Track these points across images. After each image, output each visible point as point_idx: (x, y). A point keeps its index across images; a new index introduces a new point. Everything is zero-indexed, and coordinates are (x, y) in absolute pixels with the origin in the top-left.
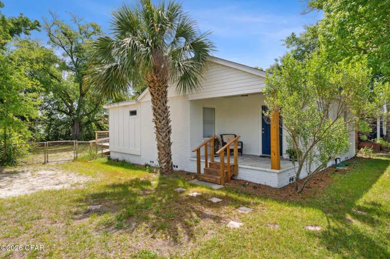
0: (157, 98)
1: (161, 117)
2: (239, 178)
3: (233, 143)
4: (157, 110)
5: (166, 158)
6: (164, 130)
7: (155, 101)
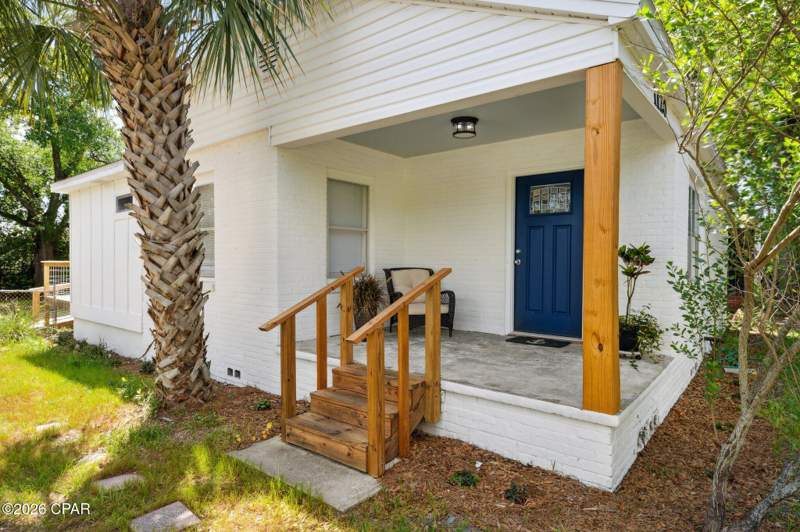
0: (142, 126)
1: (159, 196)
2: (442, 433)
3: (423, 296)
4: (144, 170)
5: (181, 350)
6: (170, 247)
7: (133, 135)
